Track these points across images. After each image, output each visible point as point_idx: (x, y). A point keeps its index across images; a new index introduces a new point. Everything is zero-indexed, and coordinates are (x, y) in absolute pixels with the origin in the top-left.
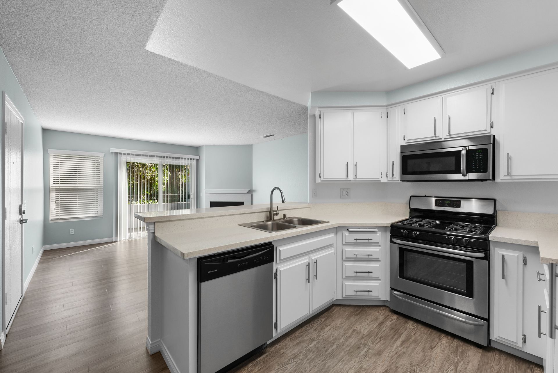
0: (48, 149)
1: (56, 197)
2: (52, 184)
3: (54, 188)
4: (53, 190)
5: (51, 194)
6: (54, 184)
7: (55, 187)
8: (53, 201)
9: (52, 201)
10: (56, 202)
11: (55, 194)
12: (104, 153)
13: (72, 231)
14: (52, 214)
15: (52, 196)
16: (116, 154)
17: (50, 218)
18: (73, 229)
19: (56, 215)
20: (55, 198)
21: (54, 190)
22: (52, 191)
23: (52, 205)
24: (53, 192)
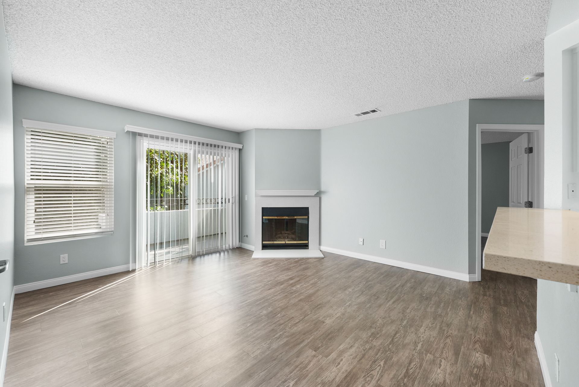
0: (23, 120)
1: (36, 201)
2: (28, 180)
3: (33, 186)
4: (31, 189)
5: (28, 196)
6: (31, 179)
7: (34, 184)
8: (31, 208)
9: (28, 208)
10: (36, 210)
11: (33, 196)
12: (116, 133)
13: (64, 258)
14: (28, 230)
15: (29, 201)
16: (134, 134)
17: (26, 238)
18: (66, 255)
19: (36, 233)
20: (33, 204)
21: (33, 189)
22: (29, 192)
23: (29, 215)
24: (31, 193)
